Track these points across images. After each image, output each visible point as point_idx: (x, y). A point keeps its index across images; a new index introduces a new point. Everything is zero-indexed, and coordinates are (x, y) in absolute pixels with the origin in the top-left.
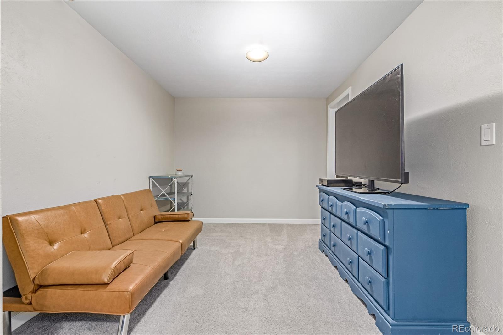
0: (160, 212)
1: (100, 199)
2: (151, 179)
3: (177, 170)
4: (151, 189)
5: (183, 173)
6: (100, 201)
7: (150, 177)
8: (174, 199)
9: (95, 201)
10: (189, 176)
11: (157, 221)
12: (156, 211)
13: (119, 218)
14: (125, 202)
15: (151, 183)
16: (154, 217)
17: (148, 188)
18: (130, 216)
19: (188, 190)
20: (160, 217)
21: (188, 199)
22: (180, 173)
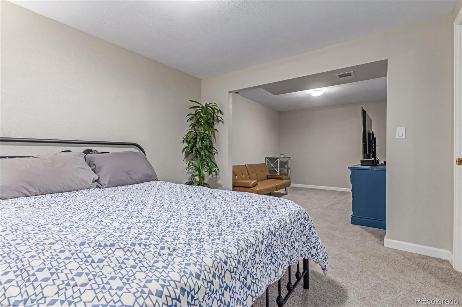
0: (270, 174)
1: (247, 165)
2: (266, 159)
3: (281, 154)
4: (266, 164)
5: (284, 156)
6: (247, 166)
7: (266, 158)
8: (278, 169)
9: (245, 165)
10: (288, 158)
11: (268, 178)
12: (268, 174)
13: (253, 173)
14: (255, 167)
15: (266, 161)
16: (267, 176)
17: (265, 163)
18: (257, 173)
19: (288, 166)
20: (269, 176)
21: (288, 171)
22: (282, 156)
